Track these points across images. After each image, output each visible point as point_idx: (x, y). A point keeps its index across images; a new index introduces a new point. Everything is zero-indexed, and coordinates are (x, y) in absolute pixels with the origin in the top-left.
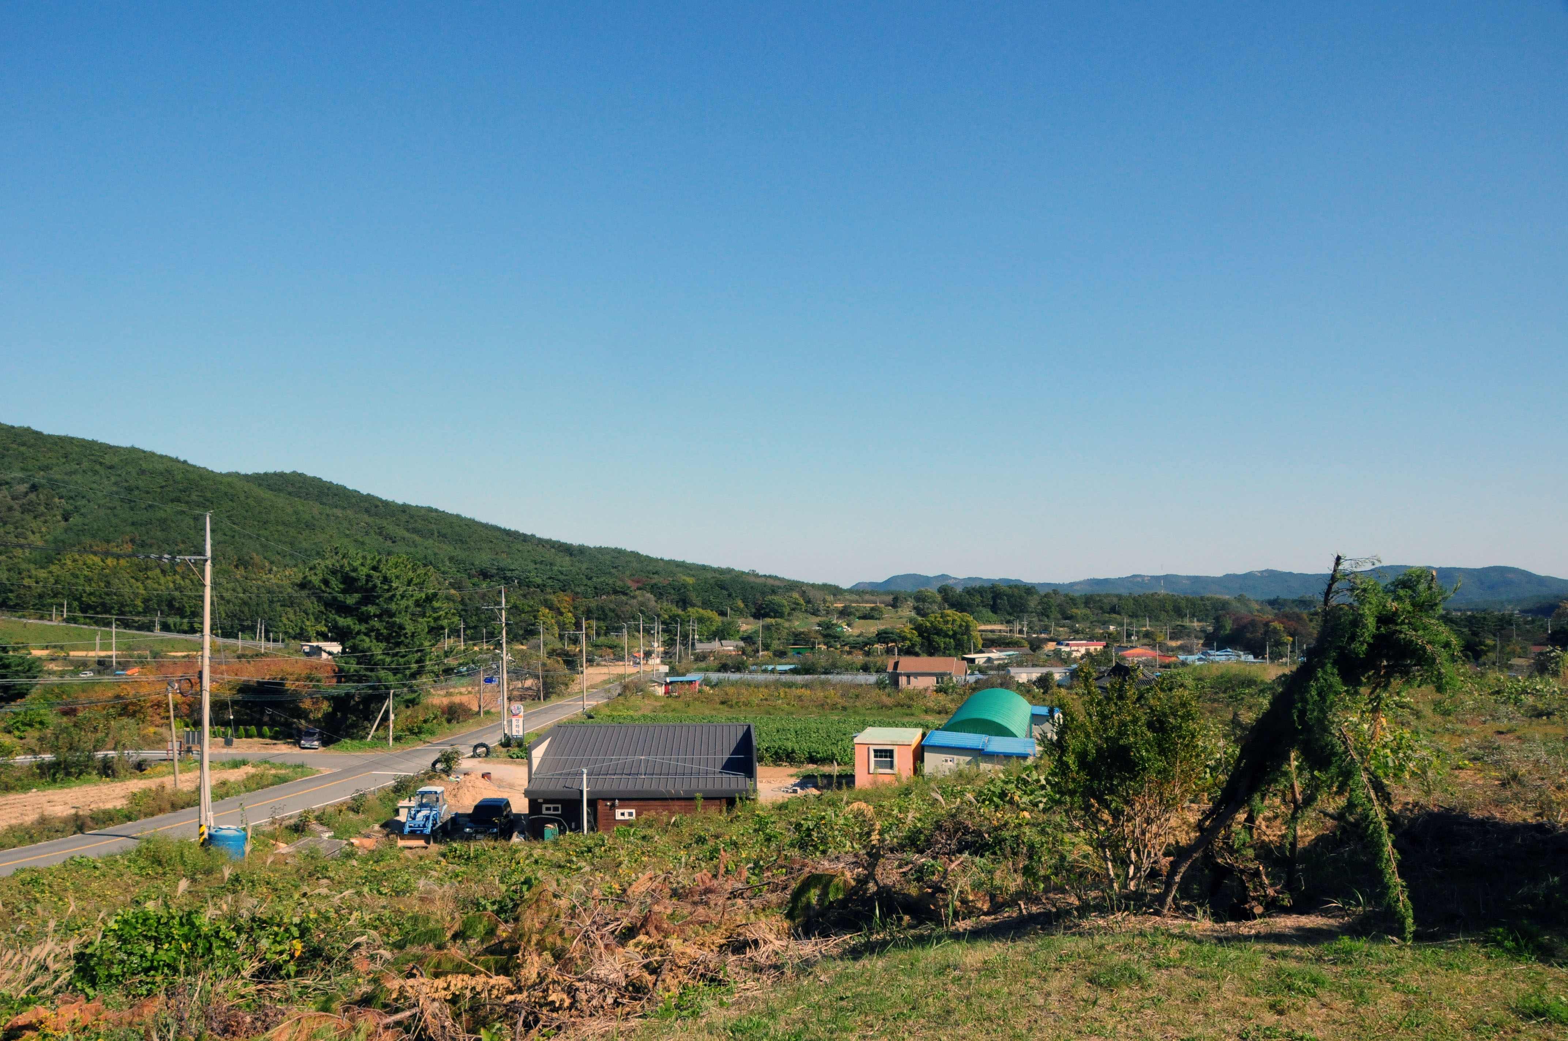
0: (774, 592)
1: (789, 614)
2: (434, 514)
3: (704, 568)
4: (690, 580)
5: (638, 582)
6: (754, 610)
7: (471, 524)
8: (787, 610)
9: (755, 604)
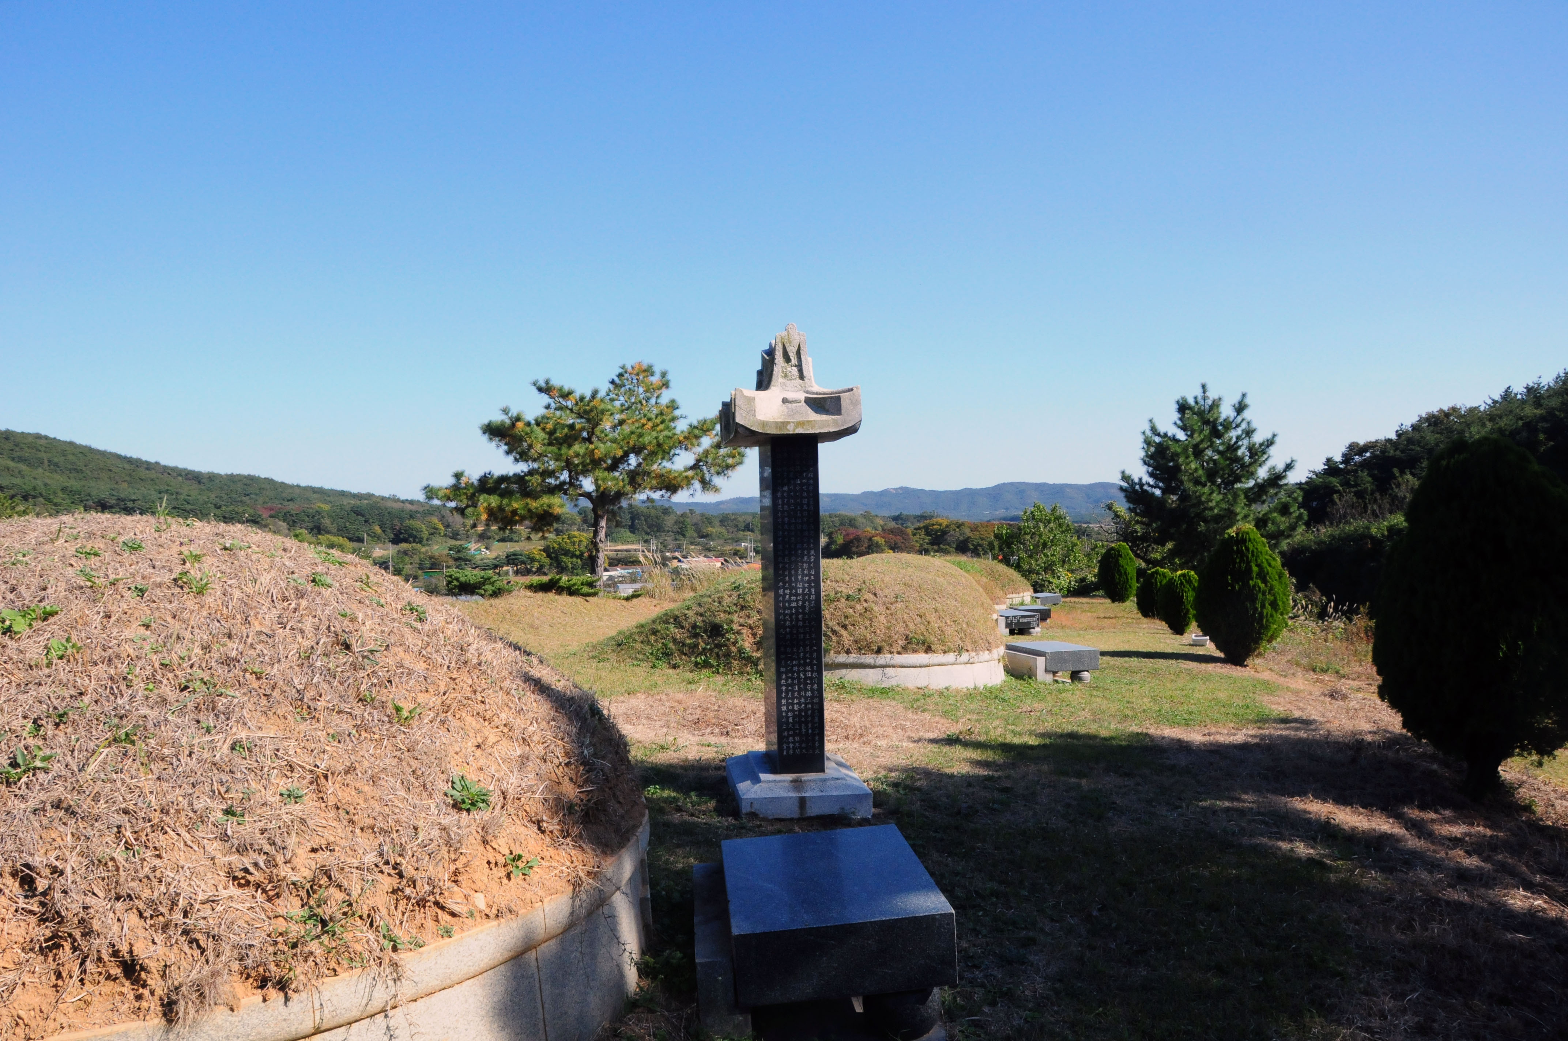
0: (411, 517)
1: (427, 540)
2: (43, 442)
3: (343, 494)
4: (326, 507)
5: (271, 509)
6: (392, 536)
7: (87, 452)
8: (425, 535)
9: (392, 529)
